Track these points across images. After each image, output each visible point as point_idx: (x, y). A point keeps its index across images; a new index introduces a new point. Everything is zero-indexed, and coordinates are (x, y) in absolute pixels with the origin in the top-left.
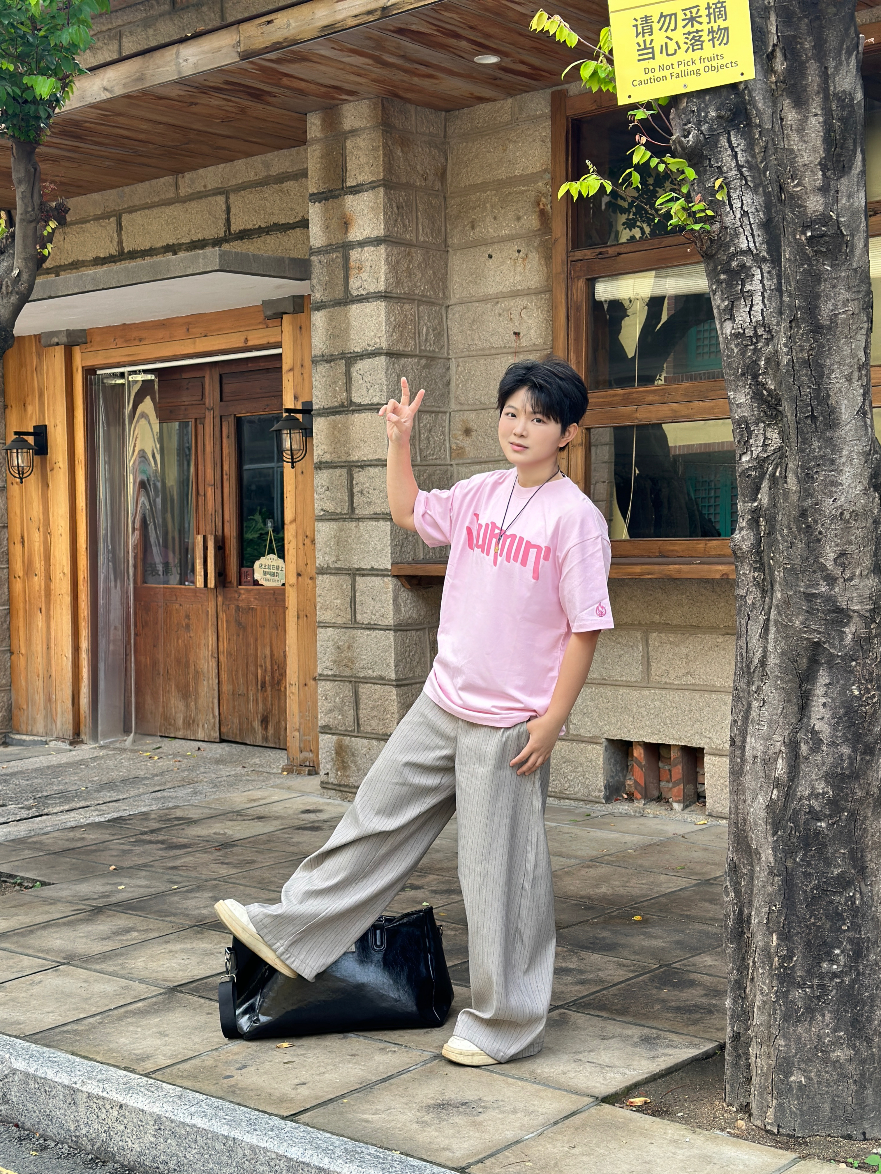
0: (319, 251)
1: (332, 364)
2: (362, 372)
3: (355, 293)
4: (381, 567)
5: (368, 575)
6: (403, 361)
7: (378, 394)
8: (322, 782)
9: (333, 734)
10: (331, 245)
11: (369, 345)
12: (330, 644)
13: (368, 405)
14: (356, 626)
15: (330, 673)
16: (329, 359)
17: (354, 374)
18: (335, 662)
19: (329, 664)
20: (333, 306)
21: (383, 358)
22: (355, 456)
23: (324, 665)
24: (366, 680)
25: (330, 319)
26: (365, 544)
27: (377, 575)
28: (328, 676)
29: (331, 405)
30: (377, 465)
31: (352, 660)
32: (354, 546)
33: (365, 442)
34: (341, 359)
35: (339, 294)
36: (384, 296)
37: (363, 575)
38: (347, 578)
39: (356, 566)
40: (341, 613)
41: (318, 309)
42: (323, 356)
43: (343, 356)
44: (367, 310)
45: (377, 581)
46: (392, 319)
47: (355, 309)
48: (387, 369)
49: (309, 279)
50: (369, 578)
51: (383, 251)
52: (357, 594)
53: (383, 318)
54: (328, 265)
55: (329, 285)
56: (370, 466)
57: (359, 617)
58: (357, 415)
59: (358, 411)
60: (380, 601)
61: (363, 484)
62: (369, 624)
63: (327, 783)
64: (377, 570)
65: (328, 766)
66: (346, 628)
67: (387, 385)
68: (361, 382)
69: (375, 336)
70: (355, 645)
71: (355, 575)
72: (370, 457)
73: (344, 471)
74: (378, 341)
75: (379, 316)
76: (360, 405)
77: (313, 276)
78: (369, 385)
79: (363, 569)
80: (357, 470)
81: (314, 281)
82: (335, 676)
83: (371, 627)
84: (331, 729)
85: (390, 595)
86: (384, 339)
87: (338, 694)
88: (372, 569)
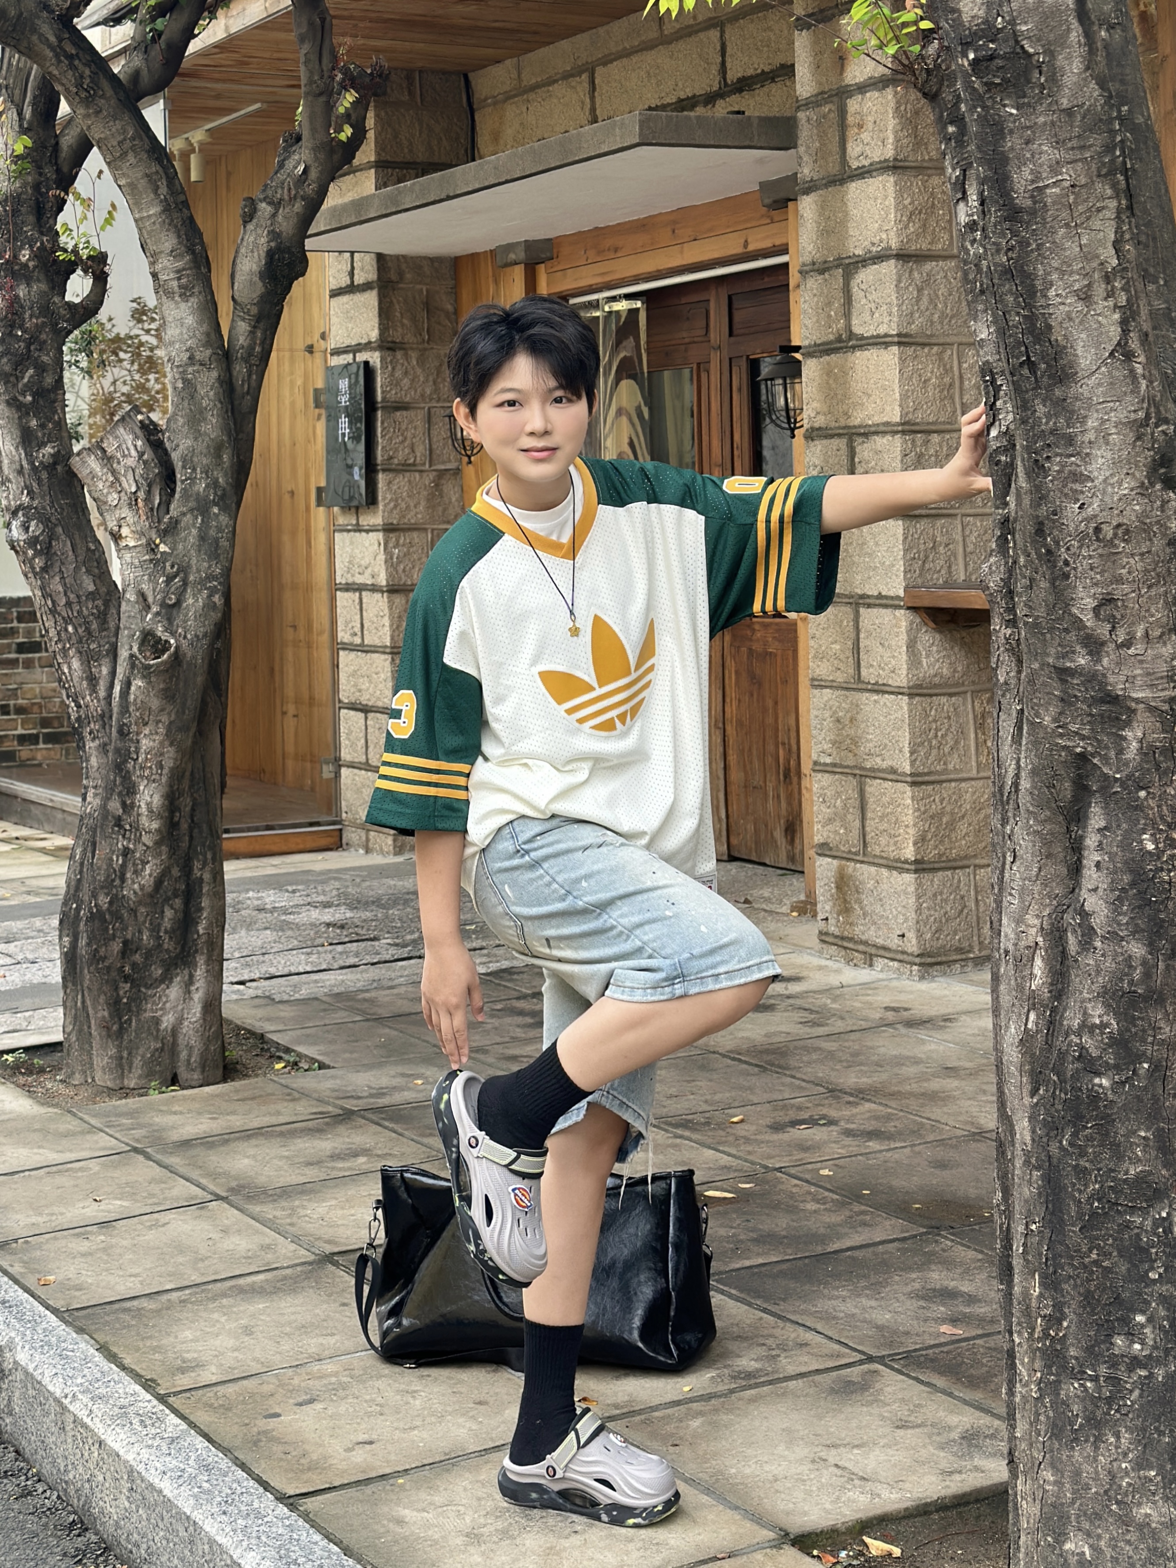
0: (808, 104)
1: (827, 275)
2: (863, 287)
3: (855, 164)
4: (891, 594)
5: (875, 606)
6: (929, 266)
7: (886, 320)
8: (821, 933)
9: (834, 857)
10: (822, 93)
11: (873, 244)
12: (827, 714)
13: (873, 337)
14: (860, 686)
15: (828, 760)
16: (821, 268)
17: (855, 290)
18: (834, 743)
19: (827, 746)
20: (826, 186)
21: (892, 262)
22: (858, 418)
23: (819, 748)
24: (875, 774)
25: (823, 207)
26: (870, 555)
27: (886, 606)
28: (826, 765)
29: (824, 339)
30: (885, 433)
31: (855, 741)
32: (856, 559)
33: (869, 396)
34: (837, 267)
35: (833, 168)
36: (894, 167)
37: (869, 606)
38: (848, 609)
39: (859, 592)
40: (841, 666)
41: (807, 191)
42: (814, 264)
43: (839, 262)
44: (871, 189)
45: (884, 616)
46: (906, 202)
47: (854, 188)
48: (899, 281)
49: (795, 147)
50: (875, 610)
51: (890, 97)
52: (862, 636)
53: (891, 201)
54: (819, 124)
55: (820, 155)
56: (876, 433)
57: (864, 672)
58: (858, 353)
59: (860, 347)
60: (889, 647)
61: (868, 462)
62: (876, 684)
63: (827, 934)
64: (886, 597)
65: (828, 908)
66: (847, 689)
67: (899, 306)
68: (864, 301)
69: (880, 229)
70: (859, 717)
71: (858, 605)
72: (877, 419)
73: (842, 443)
74: (884, 236)
75: (886, 197)
76: (862, 338)
77: (800, 142)
78: (873, 306)
79: (869, 597)
80: (860, 440)
81: (802, 149)
82: (834, 765)
83: (879, 689)
84: (831, 849)
85: (903, 637)
86: (892, 234)
87: (838, 794)
88: (880, 596)
